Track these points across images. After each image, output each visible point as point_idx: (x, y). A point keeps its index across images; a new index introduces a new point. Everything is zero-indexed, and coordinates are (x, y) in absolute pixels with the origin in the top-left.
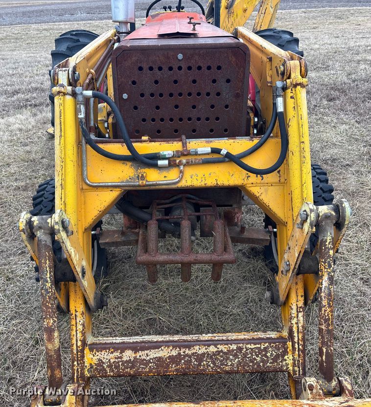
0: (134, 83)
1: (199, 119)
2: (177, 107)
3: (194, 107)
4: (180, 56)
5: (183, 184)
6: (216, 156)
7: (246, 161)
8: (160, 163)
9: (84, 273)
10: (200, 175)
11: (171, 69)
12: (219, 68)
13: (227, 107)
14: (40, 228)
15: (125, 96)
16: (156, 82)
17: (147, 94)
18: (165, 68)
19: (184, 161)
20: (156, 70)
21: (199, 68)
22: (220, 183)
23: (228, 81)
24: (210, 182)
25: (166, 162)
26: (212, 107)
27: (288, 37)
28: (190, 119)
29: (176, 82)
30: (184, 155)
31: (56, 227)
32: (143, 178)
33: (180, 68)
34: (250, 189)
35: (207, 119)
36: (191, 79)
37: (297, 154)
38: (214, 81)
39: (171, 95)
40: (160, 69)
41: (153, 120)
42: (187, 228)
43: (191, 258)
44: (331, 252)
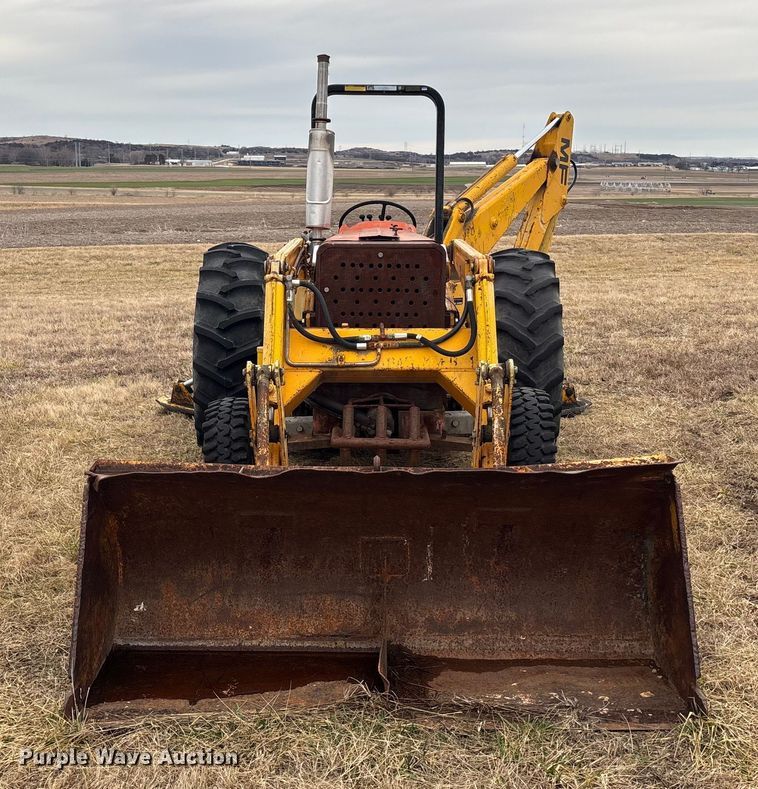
0: (336, 277)
1: (398, 315)
2: (376, 302)
3: (393, 302)
4: (381, 255)
5: (380, 366)
6: (411, 341)
7: (442, 346)
8: (359, 345)
10: (397, 359)
11: (371, 266)
12: (417, 266)
13: (425, 303)
14: (262, 372)
15: (327, 290)
16: (357, 278)
17: (348, 288)
18: (366, 266)
19: (382, 344)
20: (357, 267)
21: (399, 266)
22: (415, 367)
23: (426, 279)
24: (406, 366)
25: (364, 345)
26: (411, 303)
27: (539, 259)
28: (389, 314)
29: (376, 278)
30: (382, 339)
31: (276, 371)
32: (342, 359)
33: (380, 266)
34: (445, 374)
35: (406, 315)
36: (391, 276)
37: (483, 336)
38: (413, 279)
39: (371, 290)
40: (361, 265)
41: (353, 314)
42: (382, 414)
43: (387, 442)
44: (501, 400)
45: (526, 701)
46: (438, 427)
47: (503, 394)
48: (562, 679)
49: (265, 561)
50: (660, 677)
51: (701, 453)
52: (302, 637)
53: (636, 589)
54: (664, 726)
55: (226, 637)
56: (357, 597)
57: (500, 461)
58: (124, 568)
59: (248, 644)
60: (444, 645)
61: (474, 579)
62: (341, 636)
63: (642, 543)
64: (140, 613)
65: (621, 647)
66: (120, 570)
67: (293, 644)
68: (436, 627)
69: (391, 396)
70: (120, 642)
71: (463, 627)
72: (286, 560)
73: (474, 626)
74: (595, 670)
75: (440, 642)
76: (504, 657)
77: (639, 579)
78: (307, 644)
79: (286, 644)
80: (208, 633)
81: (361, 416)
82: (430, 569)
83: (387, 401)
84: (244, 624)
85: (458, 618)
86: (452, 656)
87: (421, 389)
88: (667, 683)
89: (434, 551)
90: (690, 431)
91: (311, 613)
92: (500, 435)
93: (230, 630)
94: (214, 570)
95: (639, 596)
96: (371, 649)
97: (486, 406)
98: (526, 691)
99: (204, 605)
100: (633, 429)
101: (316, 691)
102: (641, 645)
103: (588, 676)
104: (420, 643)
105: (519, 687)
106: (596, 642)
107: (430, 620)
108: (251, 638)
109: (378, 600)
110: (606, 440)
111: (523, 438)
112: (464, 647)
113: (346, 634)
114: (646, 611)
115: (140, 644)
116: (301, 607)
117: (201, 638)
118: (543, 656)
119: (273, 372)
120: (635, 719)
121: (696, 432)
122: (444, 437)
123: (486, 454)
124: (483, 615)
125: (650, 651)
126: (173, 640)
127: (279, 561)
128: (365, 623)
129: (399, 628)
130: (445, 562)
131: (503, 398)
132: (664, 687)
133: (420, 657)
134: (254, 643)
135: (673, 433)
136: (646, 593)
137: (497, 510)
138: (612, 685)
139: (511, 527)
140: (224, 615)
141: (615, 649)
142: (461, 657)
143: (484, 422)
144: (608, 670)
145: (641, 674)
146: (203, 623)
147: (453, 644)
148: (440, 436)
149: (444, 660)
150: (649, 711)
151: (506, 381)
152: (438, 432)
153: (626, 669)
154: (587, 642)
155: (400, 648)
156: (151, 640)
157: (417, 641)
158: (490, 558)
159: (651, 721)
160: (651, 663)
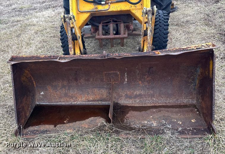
5: (110, 10)
8: (102, 3)
9: (79, 37)
10: (115, 7)
14: (67, 17)
19: (110, 2)
25: (104, 2)
31: (72, 17)
32: (97, 8)
34: (132, 11)
42: (112, 26)
43: (113, 36)
44: (151, 22)
45: (155, 125)
46: (131, 28)
47: (152, 19)
48: (167, 114)
49: (76, 80)
50: (198, 113)
51: (210, 23)
52: (89, 101)
53: (192, 83)
54: (200, 136)
55: (67, 101)
56: (104, 88)
57: (150, 45)
58: (35, 82)
59: (73, 103)
60: (130, 102)
61: (140, 82)
62: (100, 100)
63: (196, 69)
64: (42, 95)
65: (185, 101)
66: (34, 83)
67: (86, 103)
68: (128, 97)
69: (115, 19)
70: (38, 103)
71: (136, 96)
72: (82, 79)
73: (140, 96)
74: (177, 109)
75: (129, 101)
76: (149, 105)
77: (193, 80)
78: (90, 103)
79: (84, 103)
80: (62, 100)
81: (105, 27)
82: (126, 80)
83: (114, 21)
84: (72, 97)
85: (135, 93)
86: (133, 105)
87: (125, 16)
88: (200, 115)
89: (127, 75)
90: (207, 15)
91: (91, 94)
92: (150, 35)
93: (68, 99)
94: (61, 83)
95: (193, 85)
96: (109, 104)
97: (146, 23)
98: (155, 120)
99: (60, 92)
100: (190, 16)
101: (91, 121)
102: (192, 100)
103: (175, 112)
104: (123, 102)
105: (153, 118)
106: (178, 99)
107: (126, 95)
108: (74, 101)
109: (111, 89)
110: (182, 20)
111: (158, 29)
112: (136, 103)
113: (101, 100)
114: (194, 89)
115: (43, 104)
116: (88, 92)
117: (60, 102)
118: (161, 104)
119: (71, 17)
120: (190, 133)
121: (208, 15)
122: (133, 32)
123: (145, 39)
124: (142, 92)
125: (195, 102)
126: (52, 102)
127: (80, 79)
128: (107, 96)
129: (117, 97)
130: (131, 78)
131: (152, 21)
132: (199, 117)
133: (123, 106)
134: (75, 103)
135: (202, 16)
136: (195, 84)
137: (148, 63)
138: (182, 116)
139: (152, 67)
140: (66, 95)
141: (184, 102)
142: (135, 105)
143: (145, 29)
144: (181, 109)
145: (192, 111)
146: (61, 97)
147: (133, 102)
148: (131, 31)
149: (130, 107)
150: (195, 129)
151: (153, 14)
152: (131, 30)
153: (187, 109)
154: (175, 100)
155: (117, 103)
156: (46, 103)
157: (122, 101)
158: (145, 76)
159: (195, 134)
160: (195, 106)
